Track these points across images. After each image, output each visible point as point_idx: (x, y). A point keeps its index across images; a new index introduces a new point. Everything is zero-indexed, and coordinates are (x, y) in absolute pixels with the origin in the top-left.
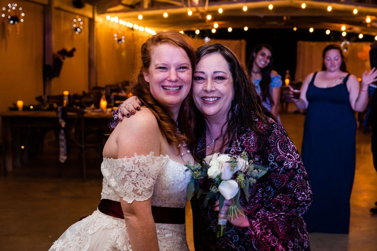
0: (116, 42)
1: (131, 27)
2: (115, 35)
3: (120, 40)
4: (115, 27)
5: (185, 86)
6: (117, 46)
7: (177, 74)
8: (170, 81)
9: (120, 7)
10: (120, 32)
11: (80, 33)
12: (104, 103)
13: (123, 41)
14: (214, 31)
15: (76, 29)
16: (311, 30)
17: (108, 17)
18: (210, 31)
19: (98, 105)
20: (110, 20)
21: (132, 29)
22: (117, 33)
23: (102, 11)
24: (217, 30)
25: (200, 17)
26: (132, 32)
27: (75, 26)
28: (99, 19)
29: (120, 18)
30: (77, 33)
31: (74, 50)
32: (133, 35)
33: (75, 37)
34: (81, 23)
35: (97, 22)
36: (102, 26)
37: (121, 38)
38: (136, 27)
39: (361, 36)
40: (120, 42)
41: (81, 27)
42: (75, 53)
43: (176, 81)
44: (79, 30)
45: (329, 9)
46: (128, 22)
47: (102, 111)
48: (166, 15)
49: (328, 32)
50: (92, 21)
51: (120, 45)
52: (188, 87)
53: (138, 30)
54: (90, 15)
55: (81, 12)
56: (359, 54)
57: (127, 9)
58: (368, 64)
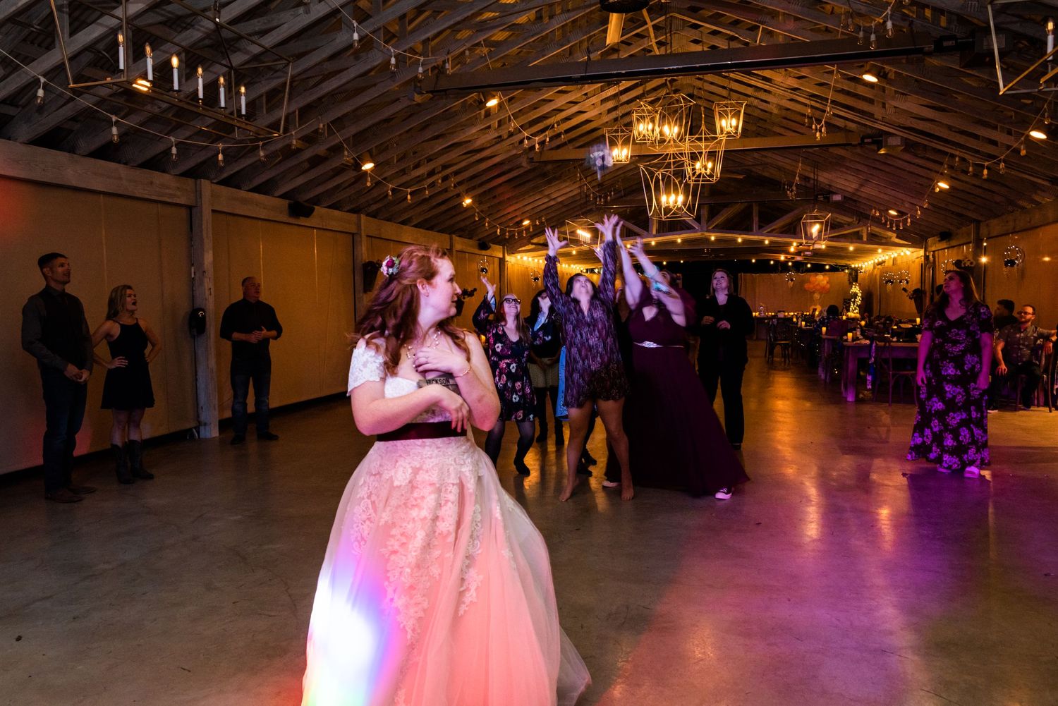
0: (533, 281)
3: (536, 278)
6: (534, 284)
9: (531, 247)
10: (536, 270)
17: (519, 256)
22: (534, 272)
23: (513, 251)
28: (510, 259)
29: (532, 257)
35: (508, 262)
36: (513, 265)
39: (809, 266)
45: (740, 240)
48: (574, 253)
49: (772, 262)
50: (502, 262)
54: (500, 255)
55: (488, 252)
56: (806, 286)
57: (540, 247)
58: (817, 296)
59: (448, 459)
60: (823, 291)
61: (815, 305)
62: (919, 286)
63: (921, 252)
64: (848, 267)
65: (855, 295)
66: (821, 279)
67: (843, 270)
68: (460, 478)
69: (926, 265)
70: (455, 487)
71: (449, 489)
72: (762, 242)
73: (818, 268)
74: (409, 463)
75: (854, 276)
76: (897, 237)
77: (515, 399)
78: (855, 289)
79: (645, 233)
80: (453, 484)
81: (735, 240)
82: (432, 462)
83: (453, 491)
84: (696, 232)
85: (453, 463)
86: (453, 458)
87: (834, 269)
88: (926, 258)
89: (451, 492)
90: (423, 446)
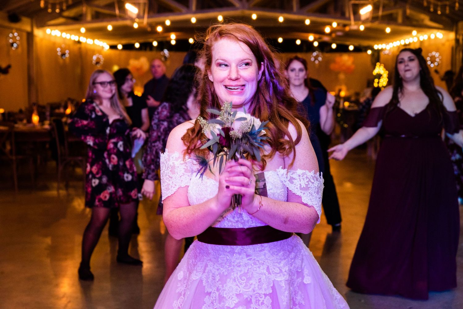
0: (60, 57)
1: (77, 40)
2: (59, 49)
3: (63, 54)
4: (58, 41)
5: (248, 84)
6: (61, 61)
7: (237, 71)
8: (231, 79)
9: (61, 20)
10: (63, 46)
11: (17, 48)
12: (35, 118)
13: (67, 55)
14: (173, 42)
15: (12, 45)
16: (280, 40)
17: (48, 31)
18: (169, 42)
19: (30, 121)
20: (51, 34)
21: (79, 42)
22: (61, 47)
23: (42, 24)
24: (177, 40)
25: (149, 29)
26: (78, 45)
27: (11, 41)
28: (38, 33)
29: (62, 31)
30: (13, 49)
31: (9, 67)
32: (80, 48)
33: (11, 53)
34: (18, 38)
35: (36, 36)
36: (42, 40)
37: (65, 52)
38: (83, 39)
39: (334, 46)
40: (64, 58)
41: (18, 42)
42: (11, 71)
43: (237, 79)
44: (15, 45)
45: (281, 19)
46: (73, 34)
47: (34, 126)
48: (110, 28)
49: (298, 42)
50: (30, 36)
51: (64, 60)
52: (253, 85)
53: (86, 43)
54: (28, 29)
55: (17, 25)
56: (332, 66)
57: (69, 21)
58: (342, 76)
59: (259, 267)
60: (348, 71)
61: (341, 85)
62: (449, 68)
63: (452, 35)
64: (371, 48)
65: (379, 76)
66: (346, 59)
67: (366, 51)
68: (273, 288)
69: (456, 48)
70: (268, 297)
71: (261, 300)
72: (303, 22)
73: (343, 49)
74: (218, 270)
75: (377, 57)
76: (432, 20)
77: (127, 177)
78: (379, 69)
79: (184, 10)
80: (265, 295)
81: (276, 20)
82: (241, 271)
83: (265, 302)
84: (237, 9)
85: (265, 271)
86: (265, 267)
87: (358, 49)
88: (457, 41)
89: (263, 303)
90: (232, 253)
